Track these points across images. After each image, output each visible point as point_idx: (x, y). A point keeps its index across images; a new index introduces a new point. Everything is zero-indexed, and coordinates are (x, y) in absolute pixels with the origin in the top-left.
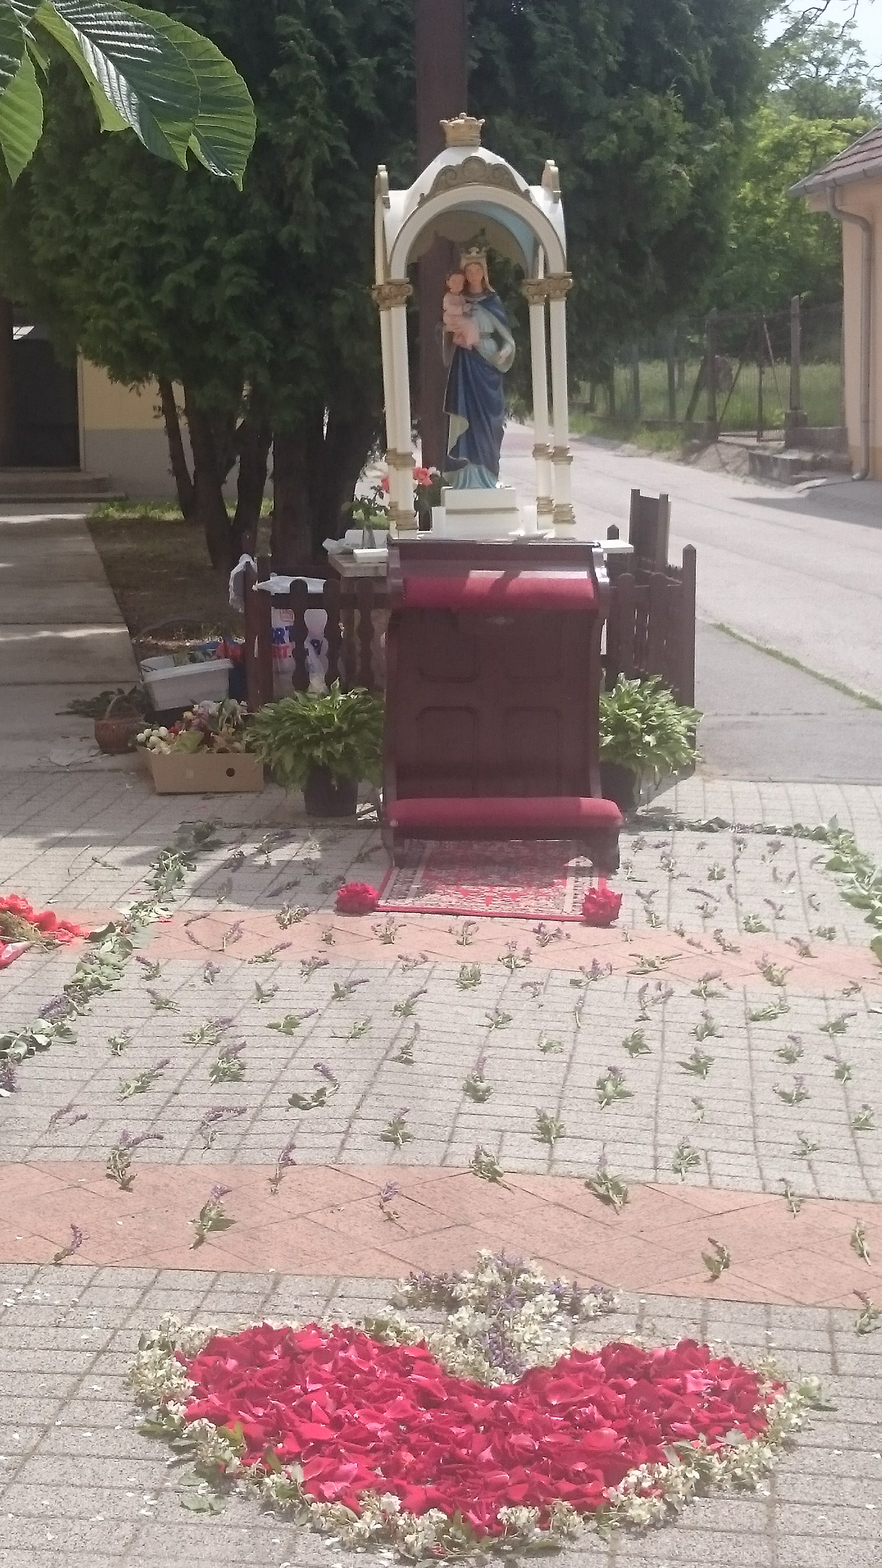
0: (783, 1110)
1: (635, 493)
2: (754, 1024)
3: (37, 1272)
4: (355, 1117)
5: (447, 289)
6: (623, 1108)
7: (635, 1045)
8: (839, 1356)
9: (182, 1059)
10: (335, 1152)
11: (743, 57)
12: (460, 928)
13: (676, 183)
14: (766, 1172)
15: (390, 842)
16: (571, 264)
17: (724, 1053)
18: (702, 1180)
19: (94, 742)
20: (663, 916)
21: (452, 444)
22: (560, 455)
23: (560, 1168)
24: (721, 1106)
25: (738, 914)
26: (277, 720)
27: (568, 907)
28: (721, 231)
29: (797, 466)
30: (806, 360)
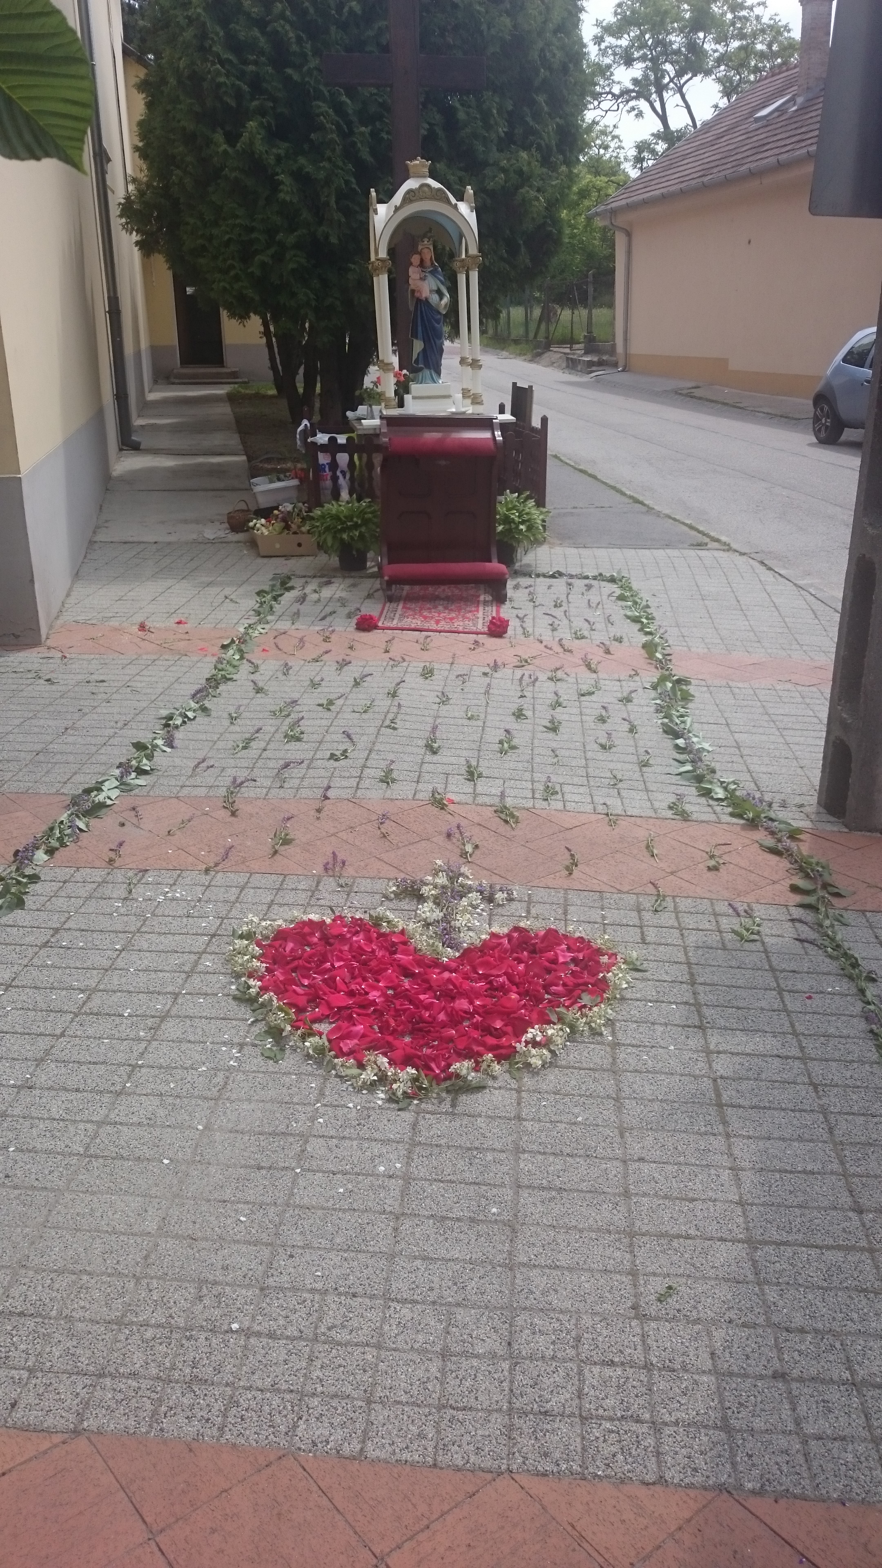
0: (601, 755)
1: (514, 384)
2: (583, 698)
3: (179, 876)
4: (364, 766)
5: (411, 264)
6: (514, 756)
7: (519, 715)
8: (645, 929)
9: (269, 726)
10: (353, 790)
11: (573, 131)
12: (421, 640)
13: (536, 203)
14: (595, 798)
15: (385, 586)
16: (480, 250)
17: (566, 717)
18: (560, 806)
19: (227, 525)
20: (530, 630)
21: (415, 356)
22: (475, 364)
23: (480, 800)
24: (567, 753)
25: (571, 628)
26: (323, 517)
27: (481, 626)
28: (560, 232)
29: (591, 364)
30: (595, 306)
